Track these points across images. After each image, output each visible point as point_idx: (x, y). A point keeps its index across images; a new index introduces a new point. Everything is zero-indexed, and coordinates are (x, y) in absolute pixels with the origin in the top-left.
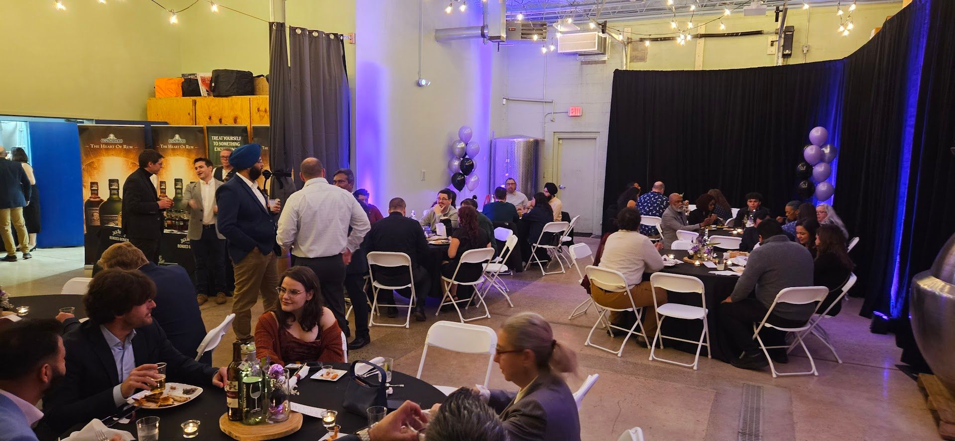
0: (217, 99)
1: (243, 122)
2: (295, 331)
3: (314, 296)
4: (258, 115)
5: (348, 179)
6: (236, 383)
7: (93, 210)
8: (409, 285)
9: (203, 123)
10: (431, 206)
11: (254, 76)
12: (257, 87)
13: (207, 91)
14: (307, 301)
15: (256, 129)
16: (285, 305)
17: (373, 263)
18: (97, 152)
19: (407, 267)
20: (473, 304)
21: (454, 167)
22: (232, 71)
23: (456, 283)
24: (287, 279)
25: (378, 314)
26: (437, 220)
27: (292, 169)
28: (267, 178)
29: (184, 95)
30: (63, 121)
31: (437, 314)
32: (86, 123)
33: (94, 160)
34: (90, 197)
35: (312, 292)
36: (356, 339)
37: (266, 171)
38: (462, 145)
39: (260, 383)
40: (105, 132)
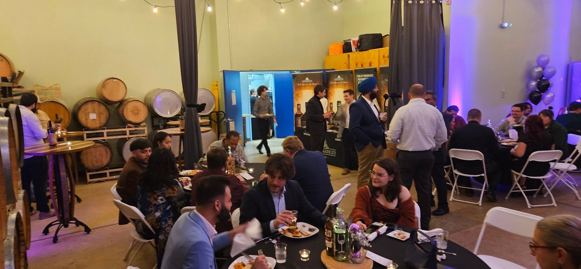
0: (361, 52)
1: (375, 65)
2: (381, 200)
3: (394, 179)
4: (384, 59)
5: (433, 98)
6: (330, 232)
7: (298, 119)
8: (483, 175)
9: (353, 68)
10: (506, 115)
11: (383, 36)
12: (384, 43)
13: (356, 49)
14: (389, 182)
15: (381, 69)
16: (374, 183)
17: (454, 157)
18: (300, 88)
19: (482, 161)
20: (541, 193)
21: (532, 87)
22: (370, 34)
23: (524, 176)
24: (376, 166)
25: (458, 193)
26: (511, 127)
27: (402, 93)
28: (386, 99)
29: (344, 52)
30: (288, 72)
31: (507, 198)
32: (296, 73)
33: (299, 92)
34: (297, 112)
35: (393, 175)
36: (438, 209)
37: (386, 94)
38: (540, 69)
39: (344, 235)
40: (304, 77)
